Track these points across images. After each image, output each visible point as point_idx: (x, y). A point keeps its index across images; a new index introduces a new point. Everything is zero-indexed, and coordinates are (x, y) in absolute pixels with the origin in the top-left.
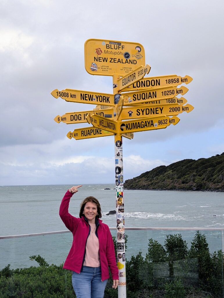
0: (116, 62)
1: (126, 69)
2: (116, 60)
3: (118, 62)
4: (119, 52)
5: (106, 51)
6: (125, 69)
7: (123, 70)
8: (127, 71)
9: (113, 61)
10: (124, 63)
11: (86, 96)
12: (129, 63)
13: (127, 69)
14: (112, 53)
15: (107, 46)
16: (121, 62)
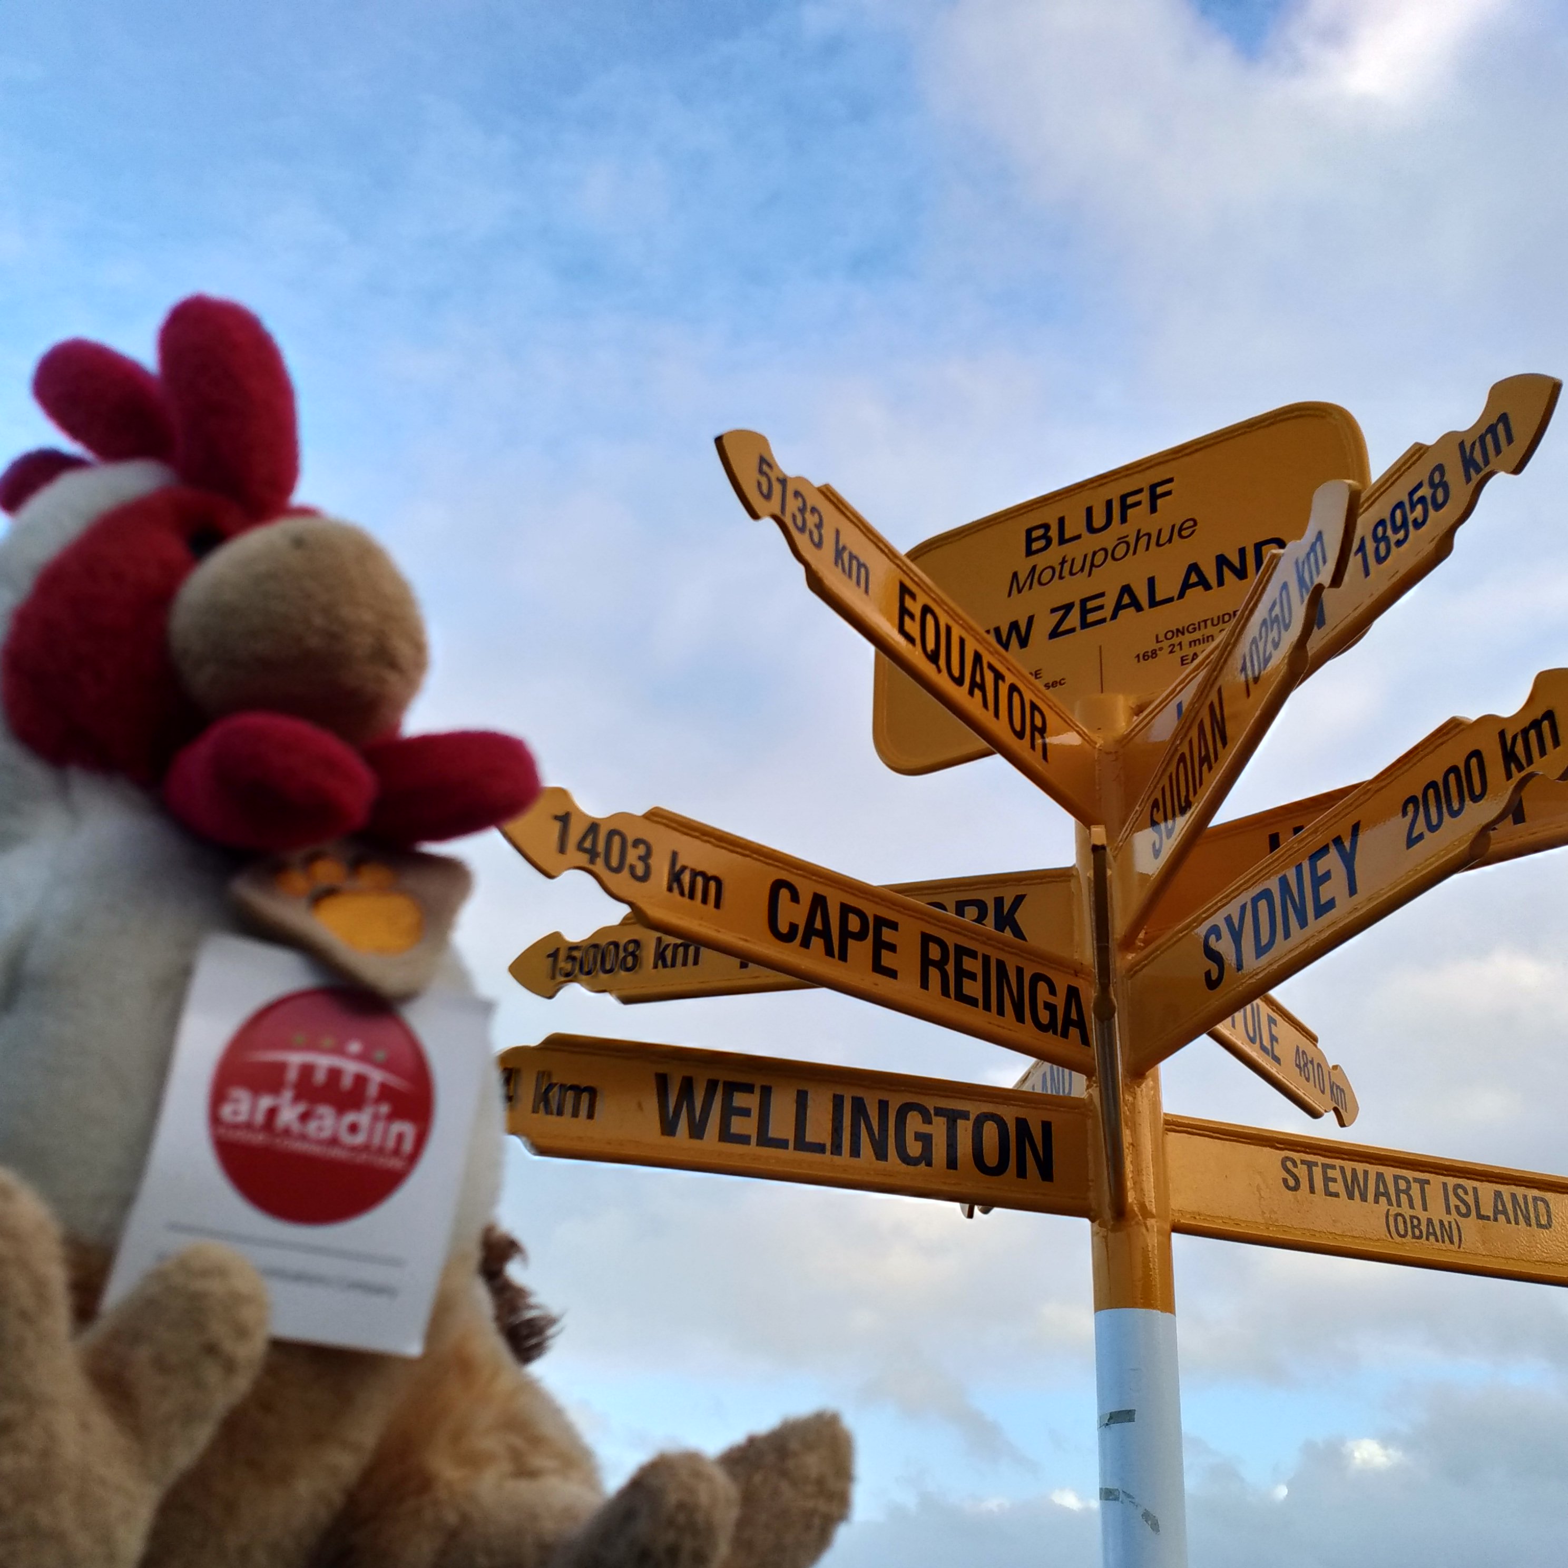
0: (1103, 621)
1: (1188, 637)
2: (1101, 607)
3: (1119, 607)
4: (1122, 540)
5: (1022, 578)
6: (1175, 640)
7: (1163, 655)
8: (1199, 649)
9: (1074, 619)
10: (1170, 600)
12: (1212, 578)
13: (1197, 635)
14: (1066, 572)
15: (1029, 540)
16: (1144, 599)
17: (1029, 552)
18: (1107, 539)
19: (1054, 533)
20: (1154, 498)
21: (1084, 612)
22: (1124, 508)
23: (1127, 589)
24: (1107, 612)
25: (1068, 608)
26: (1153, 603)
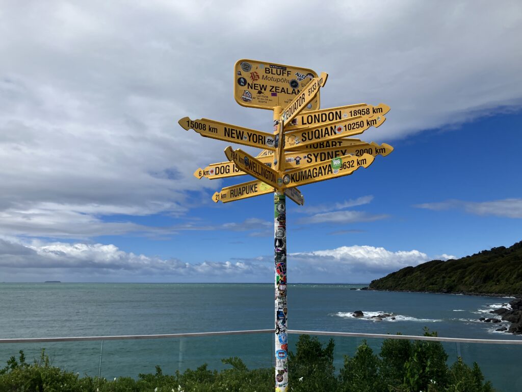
3: (282, 91)
4: (283, 79)
5: (265, 77)
9: (274, 90)
10: (290, 94)
11: (233, 132)
12: (297, 93)
14: (273, 80)
15: (266, 70)
16: (286, 92)
17: (266, 73)
18: (281, 77)
19: (270, 71)
20: (288, 74)
21: (276, 89)
22: (283, 73)
23: (283, 88)
24: (280, 91)
25: (273, 87)
26: (288, 93)
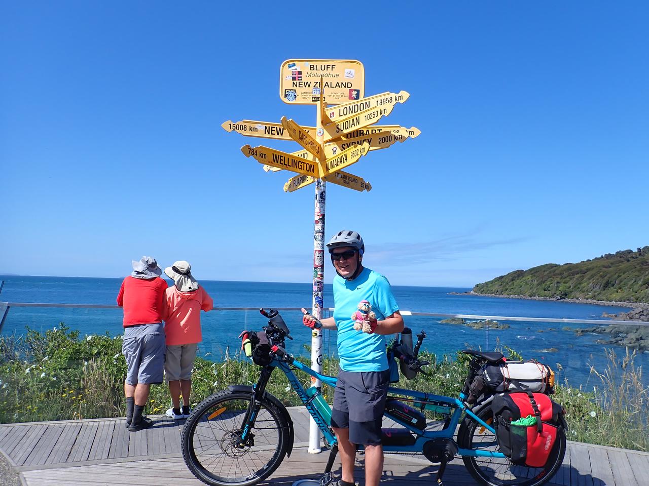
1: (336, 95)
3: (325, 86)
4: (327, 74)
5: (309, 74)
6: (334, 94)
7: (332, 96)
8: (338, 97)
9: (318, 85)
10: (334, 87)
11: (273, 129)
12: (341, 86)
14: (317, 76)
16: (330, 86)
17: (310, 70)
19: (315, 67)
20: (332, 68)
22: (327, 68)
23: (327, 83)
